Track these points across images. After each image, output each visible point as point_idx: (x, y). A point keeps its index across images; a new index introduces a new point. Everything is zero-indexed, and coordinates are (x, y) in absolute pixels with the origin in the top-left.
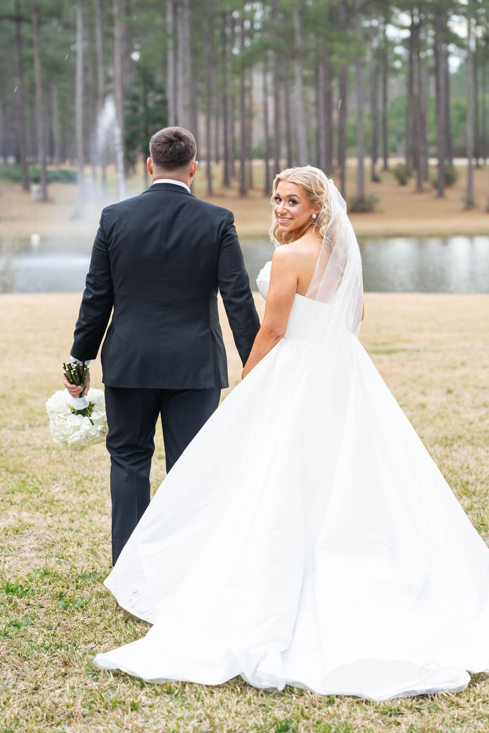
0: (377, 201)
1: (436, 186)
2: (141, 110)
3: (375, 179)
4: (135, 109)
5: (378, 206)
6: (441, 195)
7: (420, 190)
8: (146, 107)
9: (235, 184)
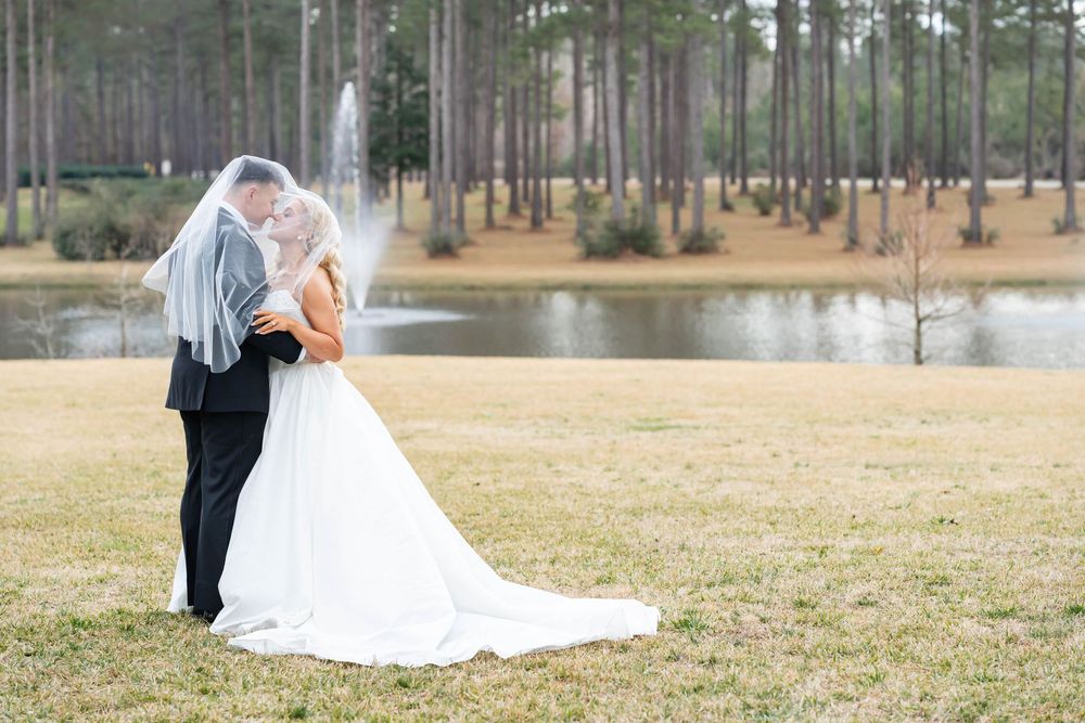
0: (722, 237)
1: (809, 217)
2: (394, 105)
3: (726, 207)
4: (384, 105)
5: (723, 245)
6: (815, 230)
7: (786, 222)
8: (400, 102)
9: (527, 212)
